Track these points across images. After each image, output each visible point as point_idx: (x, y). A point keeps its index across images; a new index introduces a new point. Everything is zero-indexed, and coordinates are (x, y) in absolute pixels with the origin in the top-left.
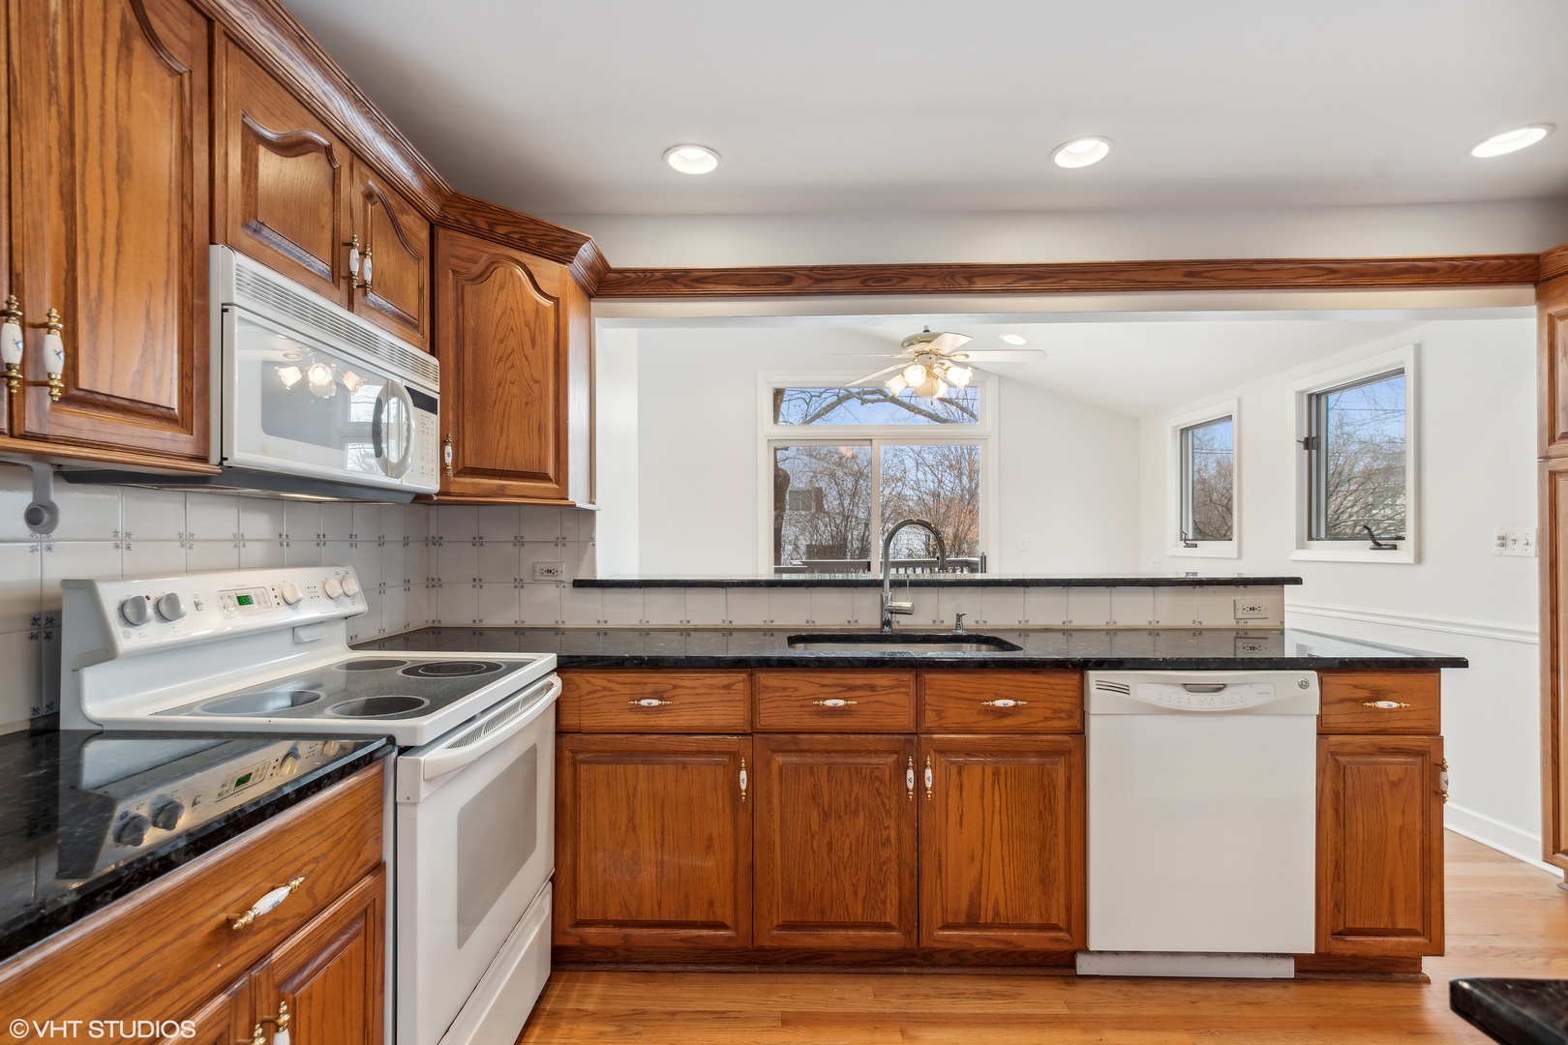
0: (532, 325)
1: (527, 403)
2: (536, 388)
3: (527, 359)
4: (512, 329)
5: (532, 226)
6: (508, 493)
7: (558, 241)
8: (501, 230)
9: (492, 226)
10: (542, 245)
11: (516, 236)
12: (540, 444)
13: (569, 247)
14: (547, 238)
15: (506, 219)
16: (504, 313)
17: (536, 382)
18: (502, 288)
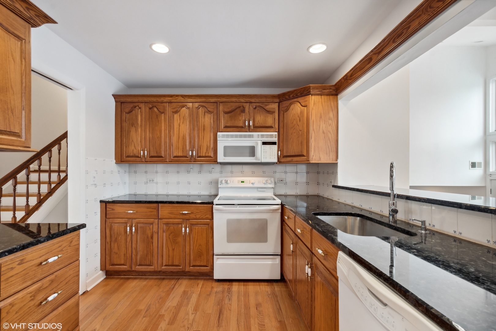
0: (300, 116)
1: (298, 137)
2: (300, 132)
3: (298, 125)
4: (295, 119)
5: (296, 91)
6: (293, 161)
7: (304, 91)
8: (291, 96)
9: (289, 96)
10: (301, 94)
11: (295, 95)
12: (301, 147)
13: (308, 90)
14: (302, 91)
15: (290, 93)
16: (293, 116)
17: (300, 131)
18: (292, 110)
